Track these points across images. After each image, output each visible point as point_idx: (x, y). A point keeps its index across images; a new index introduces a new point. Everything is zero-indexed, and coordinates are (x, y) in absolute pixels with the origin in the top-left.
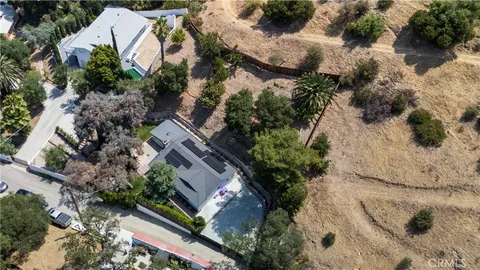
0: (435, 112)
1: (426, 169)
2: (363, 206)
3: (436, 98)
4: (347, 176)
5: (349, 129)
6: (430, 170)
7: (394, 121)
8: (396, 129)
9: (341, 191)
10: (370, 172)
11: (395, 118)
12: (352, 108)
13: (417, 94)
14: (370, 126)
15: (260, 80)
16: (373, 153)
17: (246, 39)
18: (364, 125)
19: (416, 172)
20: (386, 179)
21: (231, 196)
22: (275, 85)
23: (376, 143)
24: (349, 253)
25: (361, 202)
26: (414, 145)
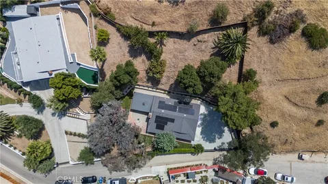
0: (320, 23)
1: (321, 65)
2: (288, 98)
3: (319, 11)
4: (271, 84)
5: (263, 52)
6: (324, 65)
7: (292, 37)
8: (295, 43)
9: (271, 94)
10: (285, 76)
11: (292, 34)
12: (261, 38)
13: (305, 12)
14: (276, 45)
15: (185, 41)
16: (283, 64)
17: (159, 14)
18: (272, 46)
19: (315, 69)
20: (297, 78)
21: (202, 117)
22: (199, 41)
23: (284, 57)
24: (287, 126)
25: (286, 97)
26: (310, 51)
